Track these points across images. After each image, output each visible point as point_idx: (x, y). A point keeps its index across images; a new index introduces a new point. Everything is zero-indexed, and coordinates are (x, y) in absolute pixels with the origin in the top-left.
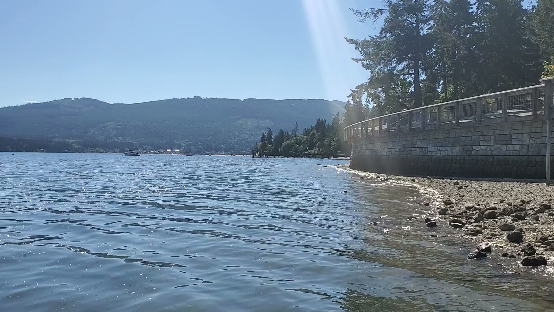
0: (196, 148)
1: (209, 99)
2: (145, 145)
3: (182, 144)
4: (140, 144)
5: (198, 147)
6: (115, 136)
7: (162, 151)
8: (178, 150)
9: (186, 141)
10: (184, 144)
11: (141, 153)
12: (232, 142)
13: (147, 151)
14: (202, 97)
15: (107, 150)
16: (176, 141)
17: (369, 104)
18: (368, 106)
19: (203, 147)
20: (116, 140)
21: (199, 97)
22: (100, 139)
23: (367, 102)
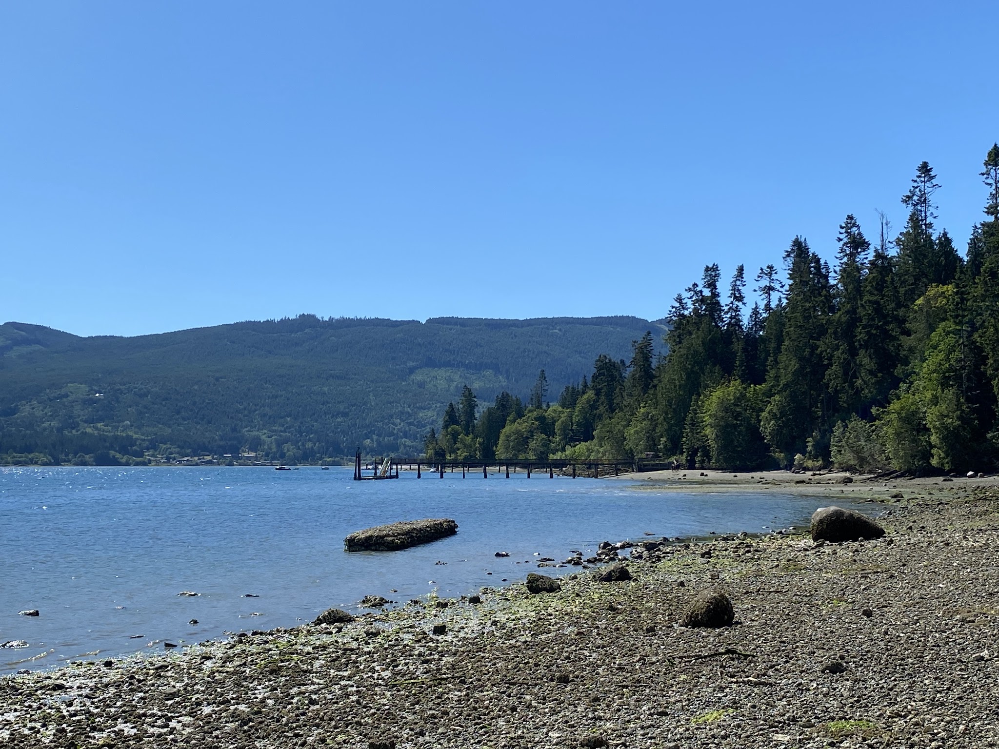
0: (299, 449)
1: (337, 320)
2: (165, 443)
3: (263, 437)
4: (152, 439)
5: (303, 445)
6: (86, 422)
7: (209, 458)
8: (253, 454)
9: (275, 431)
10: (269, 437)
11: (153, 463)
12: (395, 432)
13: (168, 459)
14: (319, 317)
15: (63, 457)
16: (248, 431)
17: (740, 304)
18: (737, 309)
19: (317, 445)
20: (89, 430)
21: (312, 317)
22: (45, 429)
23: (735, 297)
